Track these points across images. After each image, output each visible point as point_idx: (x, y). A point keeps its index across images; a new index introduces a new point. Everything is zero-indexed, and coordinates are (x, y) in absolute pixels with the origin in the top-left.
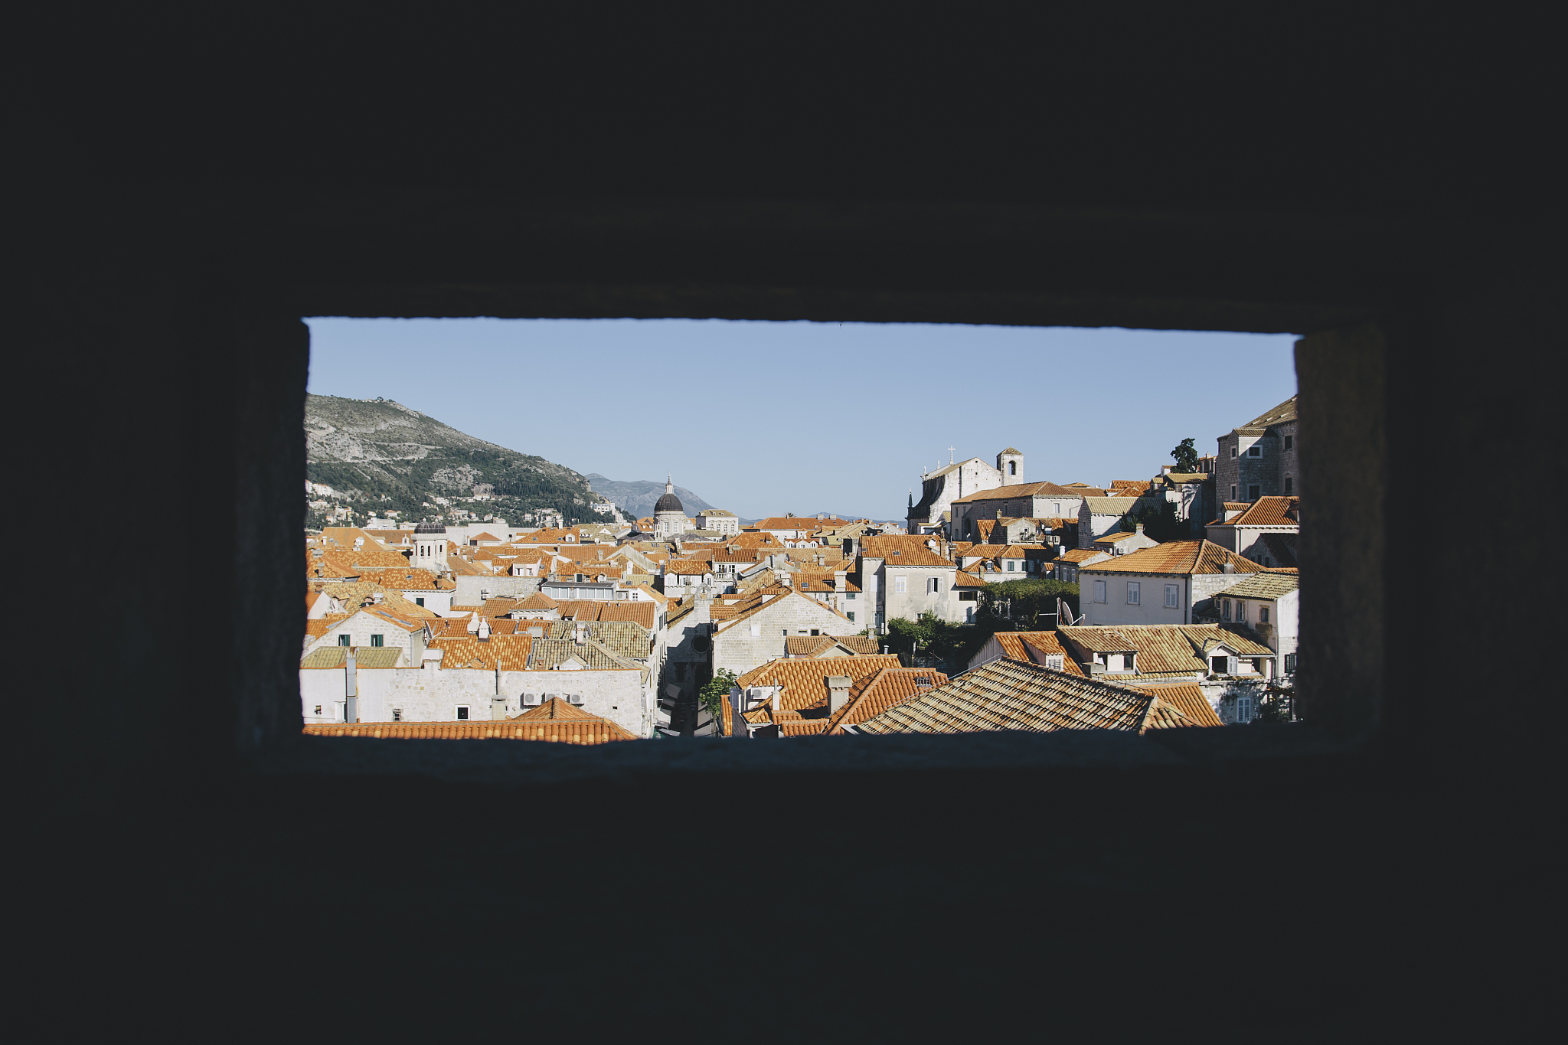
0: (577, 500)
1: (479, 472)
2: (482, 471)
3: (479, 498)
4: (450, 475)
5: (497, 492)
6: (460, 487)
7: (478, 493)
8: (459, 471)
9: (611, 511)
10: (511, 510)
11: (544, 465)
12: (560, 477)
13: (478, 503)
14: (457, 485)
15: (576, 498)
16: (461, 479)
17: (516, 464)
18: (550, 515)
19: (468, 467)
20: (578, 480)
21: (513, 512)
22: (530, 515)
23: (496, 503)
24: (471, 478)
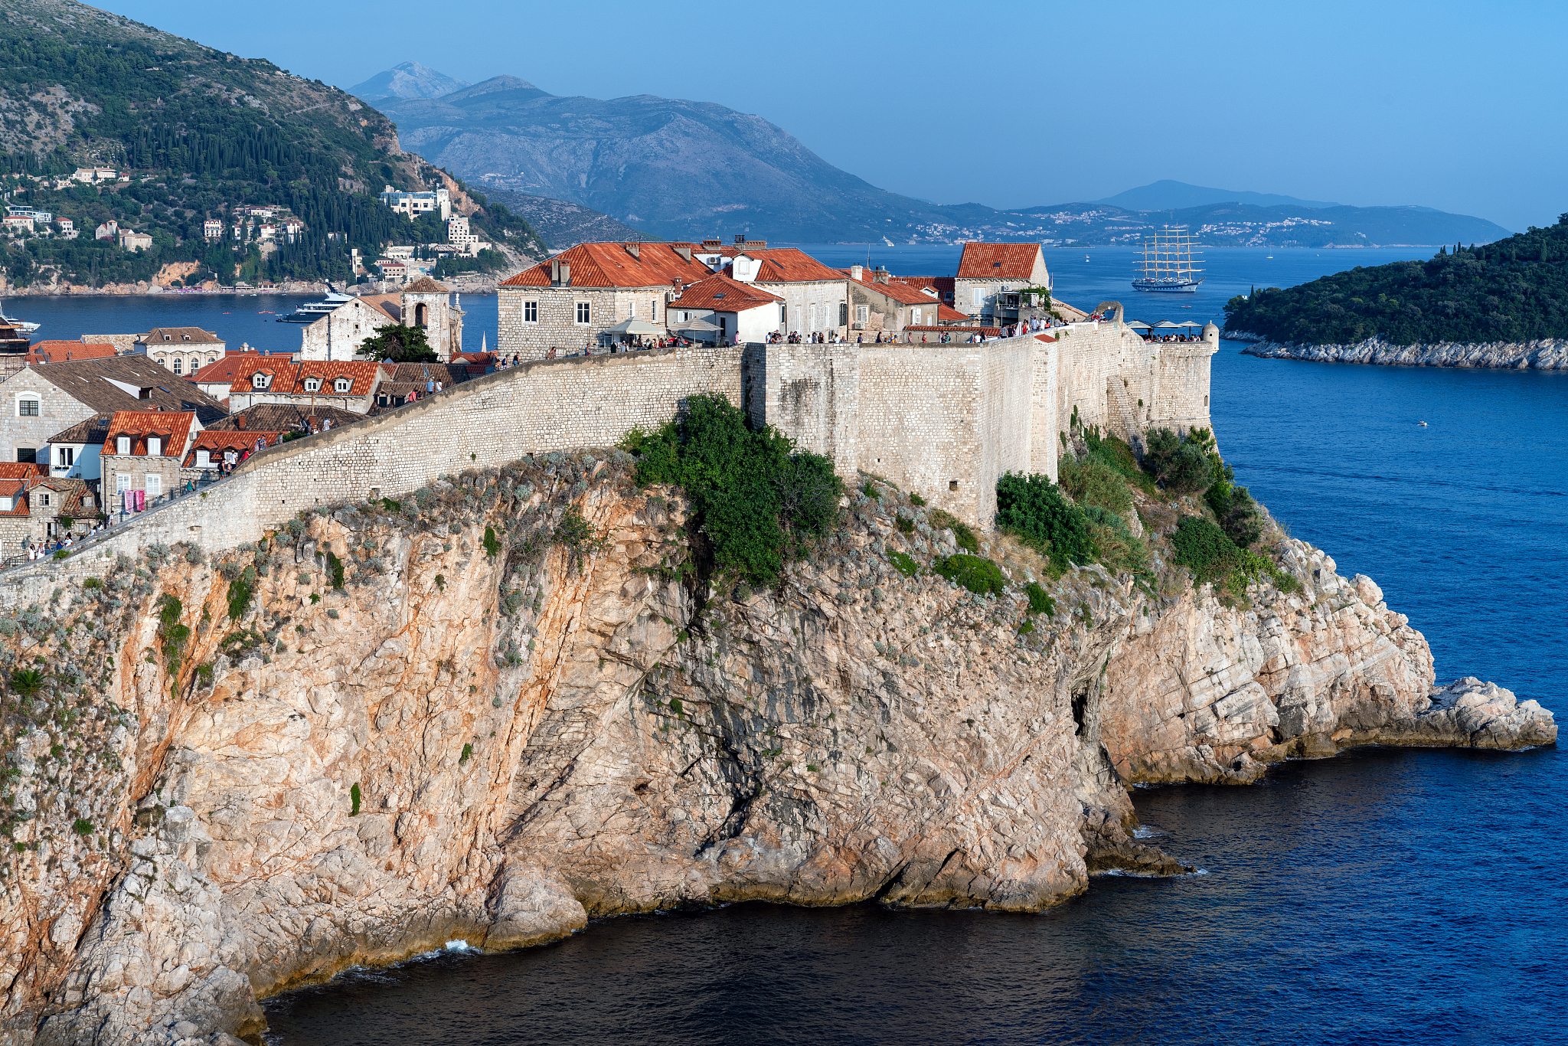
0: (348, 183)
1: (91, 107)
2: (102, 104)
3: (85, 176)
4: (10, 116)
5: (131, 160)
6: (37, 146)
7: (84, 165)
8: (40, 107)
9: (438, 210)
10: (170, 211)
11: (273, 84)
12: (315, 119)
13: (79, 193)
14: (29, 143)
15: (345, 176)
16: (39, 126)
17: (189, 84)
18: (273, 222)
19: (60, 92)
20: (364, 123)
21: (176, 213)
22: (218, 224)
23: (132, 191)
24: (67, 123)
